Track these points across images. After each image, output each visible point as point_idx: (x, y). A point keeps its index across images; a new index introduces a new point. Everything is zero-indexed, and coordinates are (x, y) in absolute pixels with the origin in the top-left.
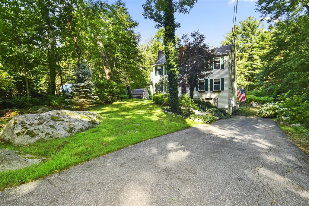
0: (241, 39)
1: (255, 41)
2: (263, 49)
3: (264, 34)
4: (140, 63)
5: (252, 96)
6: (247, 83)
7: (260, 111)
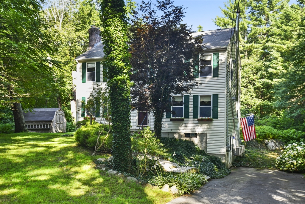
0: (250, 16)
1: (273, 23)
2: (288, 40)
3: (290, 10)
4: (46, 52)
5: (267, 128)
6: (258, 102)
7: (281, 158)
